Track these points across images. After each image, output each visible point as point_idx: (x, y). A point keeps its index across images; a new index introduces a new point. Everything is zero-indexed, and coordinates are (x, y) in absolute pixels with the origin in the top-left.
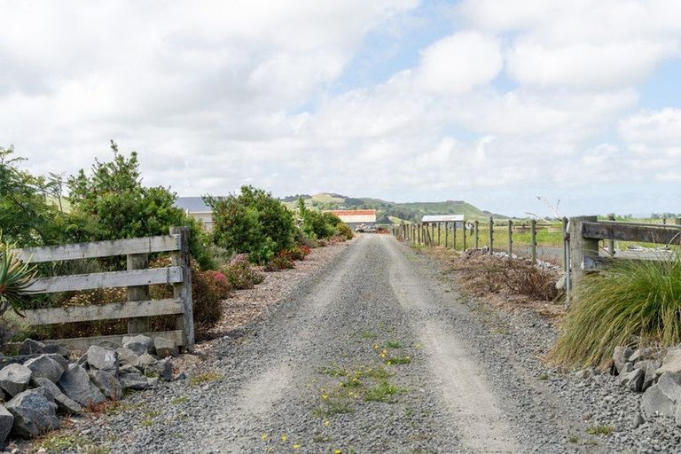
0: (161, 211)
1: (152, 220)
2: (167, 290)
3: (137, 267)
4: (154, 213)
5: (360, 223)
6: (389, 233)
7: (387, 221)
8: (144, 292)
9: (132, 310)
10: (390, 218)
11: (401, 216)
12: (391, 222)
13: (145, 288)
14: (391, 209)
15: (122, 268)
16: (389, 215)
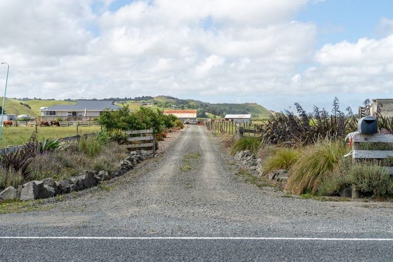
0: (136, 121)
1: (135, 124)
2: (149, 141)
3: (143, 136)
4: (135, 122)
5: (187, 118)
6: (204, 125)
7: (204, 116)
8: (144, 142)
9: (142, 145)
10: (207, 114)
11: (214, 113)
12: (207, 117)
13: (145, 141)
14: (207, 108)
15: (140, 136)
16: (206, 112)
